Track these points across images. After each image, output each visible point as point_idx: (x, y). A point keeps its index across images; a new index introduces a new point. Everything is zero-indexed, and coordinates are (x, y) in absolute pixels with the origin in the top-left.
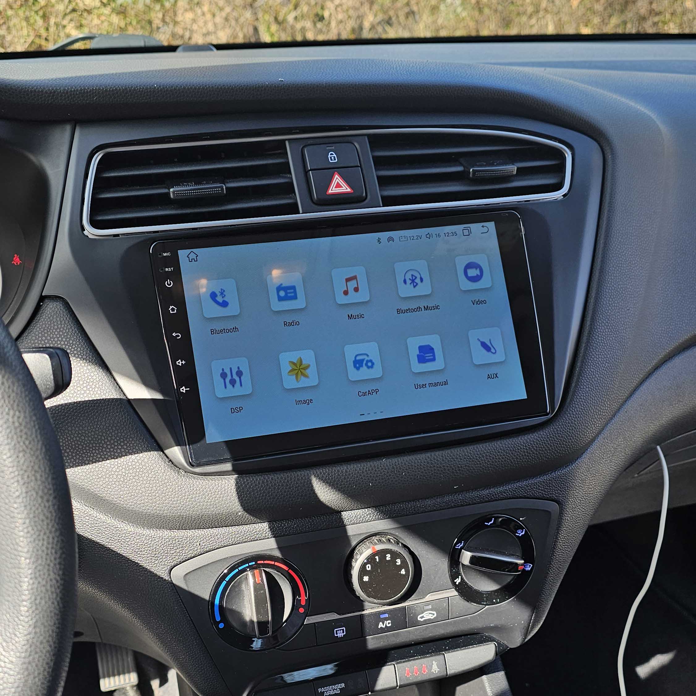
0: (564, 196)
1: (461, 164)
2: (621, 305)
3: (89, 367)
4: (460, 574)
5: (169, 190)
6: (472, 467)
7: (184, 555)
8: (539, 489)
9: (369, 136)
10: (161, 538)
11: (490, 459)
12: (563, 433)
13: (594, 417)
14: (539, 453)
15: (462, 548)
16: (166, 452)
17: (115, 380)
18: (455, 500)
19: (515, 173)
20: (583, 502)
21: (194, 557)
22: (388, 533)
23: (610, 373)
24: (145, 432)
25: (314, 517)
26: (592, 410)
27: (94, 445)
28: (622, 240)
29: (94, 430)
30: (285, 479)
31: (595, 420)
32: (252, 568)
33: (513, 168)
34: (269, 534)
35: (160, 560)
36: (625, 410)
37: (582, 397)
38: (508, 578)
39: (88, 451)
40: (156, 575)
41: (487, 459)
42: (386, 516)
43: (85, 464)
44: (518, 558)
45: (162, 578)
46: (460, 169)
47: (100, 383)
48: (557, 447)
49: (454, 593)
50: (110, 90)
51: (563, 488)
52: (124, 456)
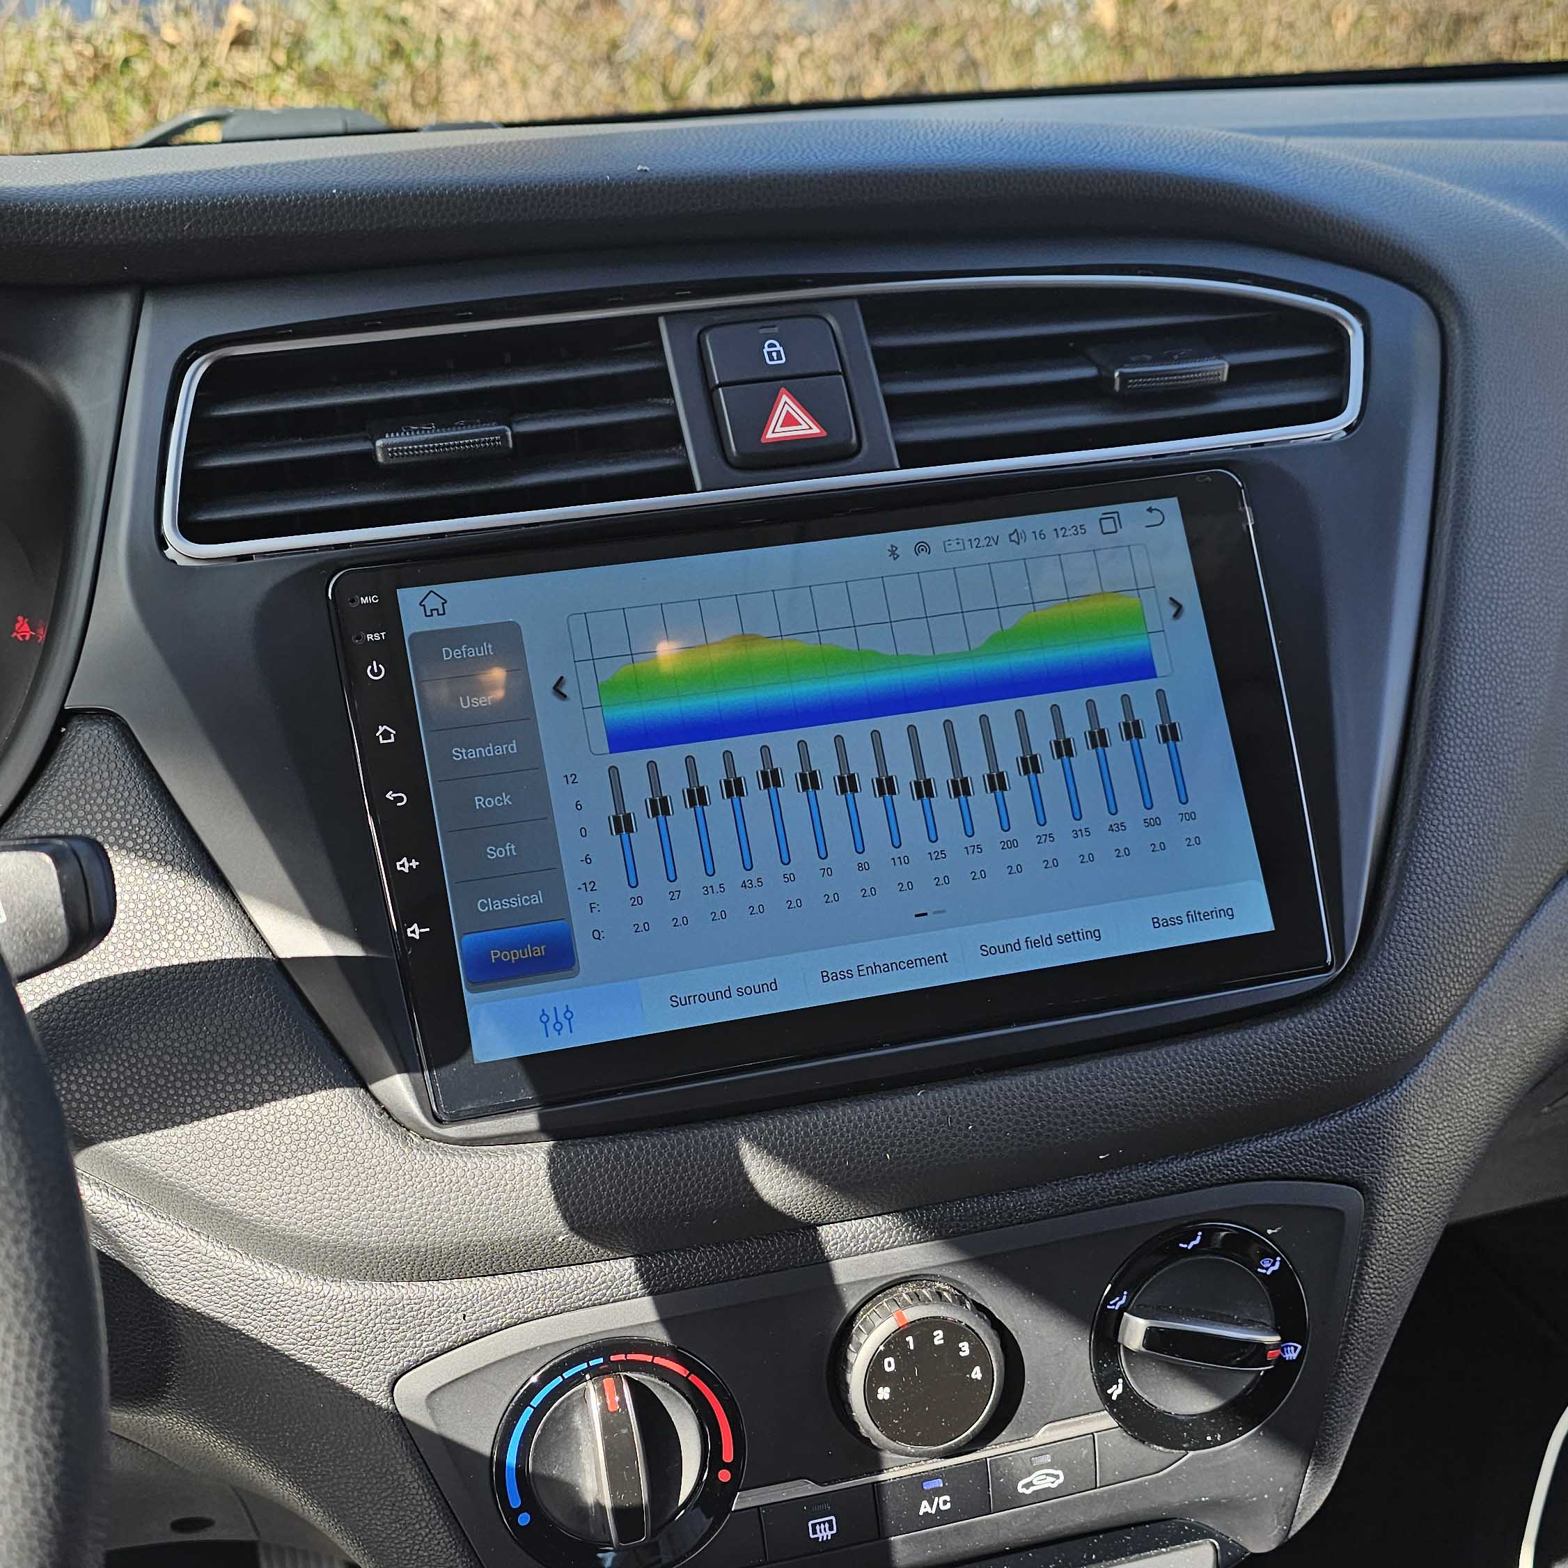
0: (1349, 429)
1: (1090, 362)
2: (1501, 694)
3: (181, 883)
4: (1121, 1374)
5: (374, 444)
6: (1143, 1106)
7: (425, 1344)
8: (1313, 1156)
9: (862, 299)
10: (367, 1303)
11: (1188, 1085)
12: (1368, 1014)
13: (1444, 973)
14: (1311, 1066)
15: (1123, 1309)
16: (374, 1087)
17: (245, 912)
18: (1103, 1190)
19: (1225, 378)
20: (1423, 1184)
21: (451, 1349)
22: (936, 1276)
23: (1479, 862)
24: (321, 1038)
25: (750, 1241)
26: (1438, 956)
27: (195, 1076)
28: (1497, 534)
29: (194, 1038)
30: (673, 1148)
31: (1447, 979)
32: (596, 1373)
33: (1219, 367)
34: (637, 1285)
35: (366, 1360)
36: (1520, 953)
37: (1413, 924)
38: (1242, 1380)
39: (180, 1092)
40: (357, 1397)
41: (1179, 1083)
42: (930, 1233)
43: (175, 1124)
44: (1264, 1329)
45: (373, 1403)
46: (1089, 372)
47: (209, 922)
48: (1354, 1050)
49: (1105, 1421)
50: (222, 205)
51: (1372, 1150)
52: (269, 1101)
